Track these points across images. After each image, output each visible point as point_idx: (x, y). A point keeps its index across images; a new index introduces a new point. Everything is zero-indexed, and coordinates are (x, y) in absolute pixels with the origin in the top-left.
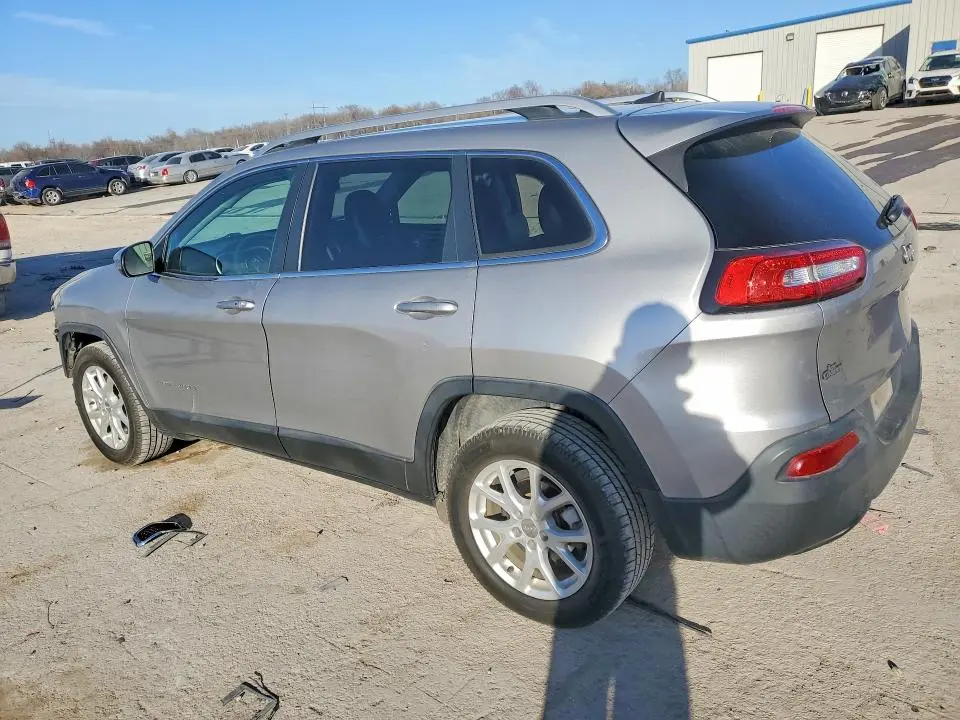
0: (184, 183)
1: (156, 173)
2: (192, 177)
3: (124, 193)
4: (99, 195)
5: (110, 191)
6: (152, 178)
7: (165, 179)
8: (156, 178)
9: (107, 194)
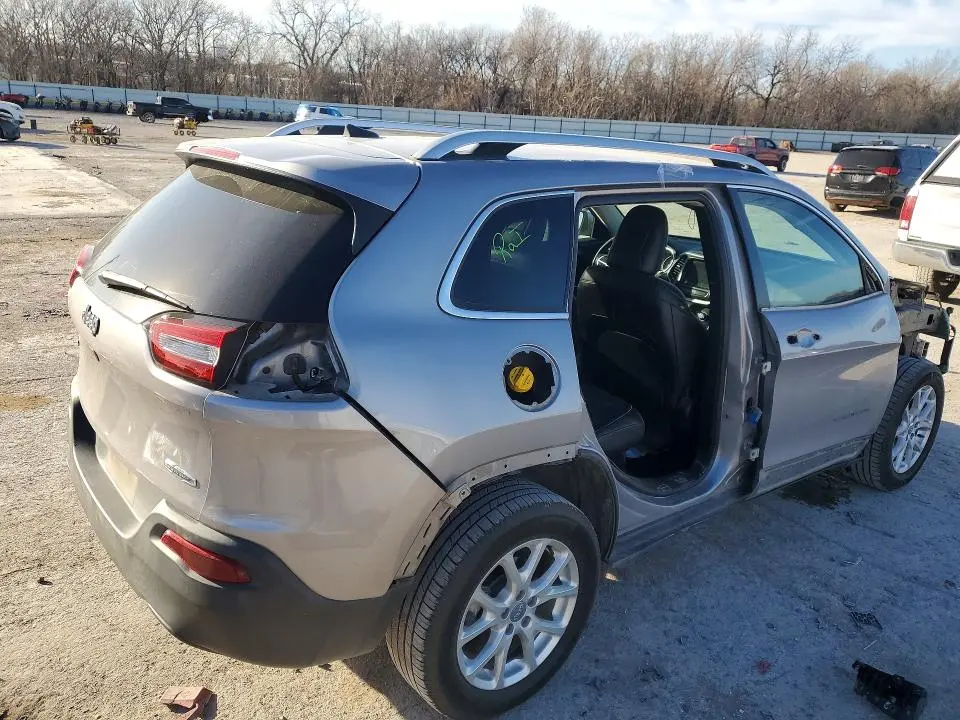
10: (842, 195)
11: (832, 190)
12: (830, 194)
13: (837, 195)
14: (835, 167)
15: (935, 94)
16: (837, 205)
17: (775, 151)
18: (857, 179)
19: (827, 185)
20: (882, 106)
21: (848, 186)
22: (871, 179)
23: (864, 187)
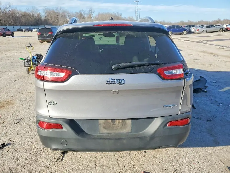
0: (202, 33)
1: (196, 30)
2: (205, 32)
3: (186, 34)
4: (180, 34)
5: (183, 33)
6: (195, 31)
7: (197, 32)
8: (196, 31)
9: (182, 34)
10: (43, 39)
11: (40, 39)
12: (41, 40)
13: (42, 40)
14: (39, 33)
15: (36, 17)
16: (41, 42)
17: (10, 32)
18: (45, 35)
19: (38, 37)
20: (23, 20)
21: (44, 37)
22: (48, 35)
23: (47, 37)
